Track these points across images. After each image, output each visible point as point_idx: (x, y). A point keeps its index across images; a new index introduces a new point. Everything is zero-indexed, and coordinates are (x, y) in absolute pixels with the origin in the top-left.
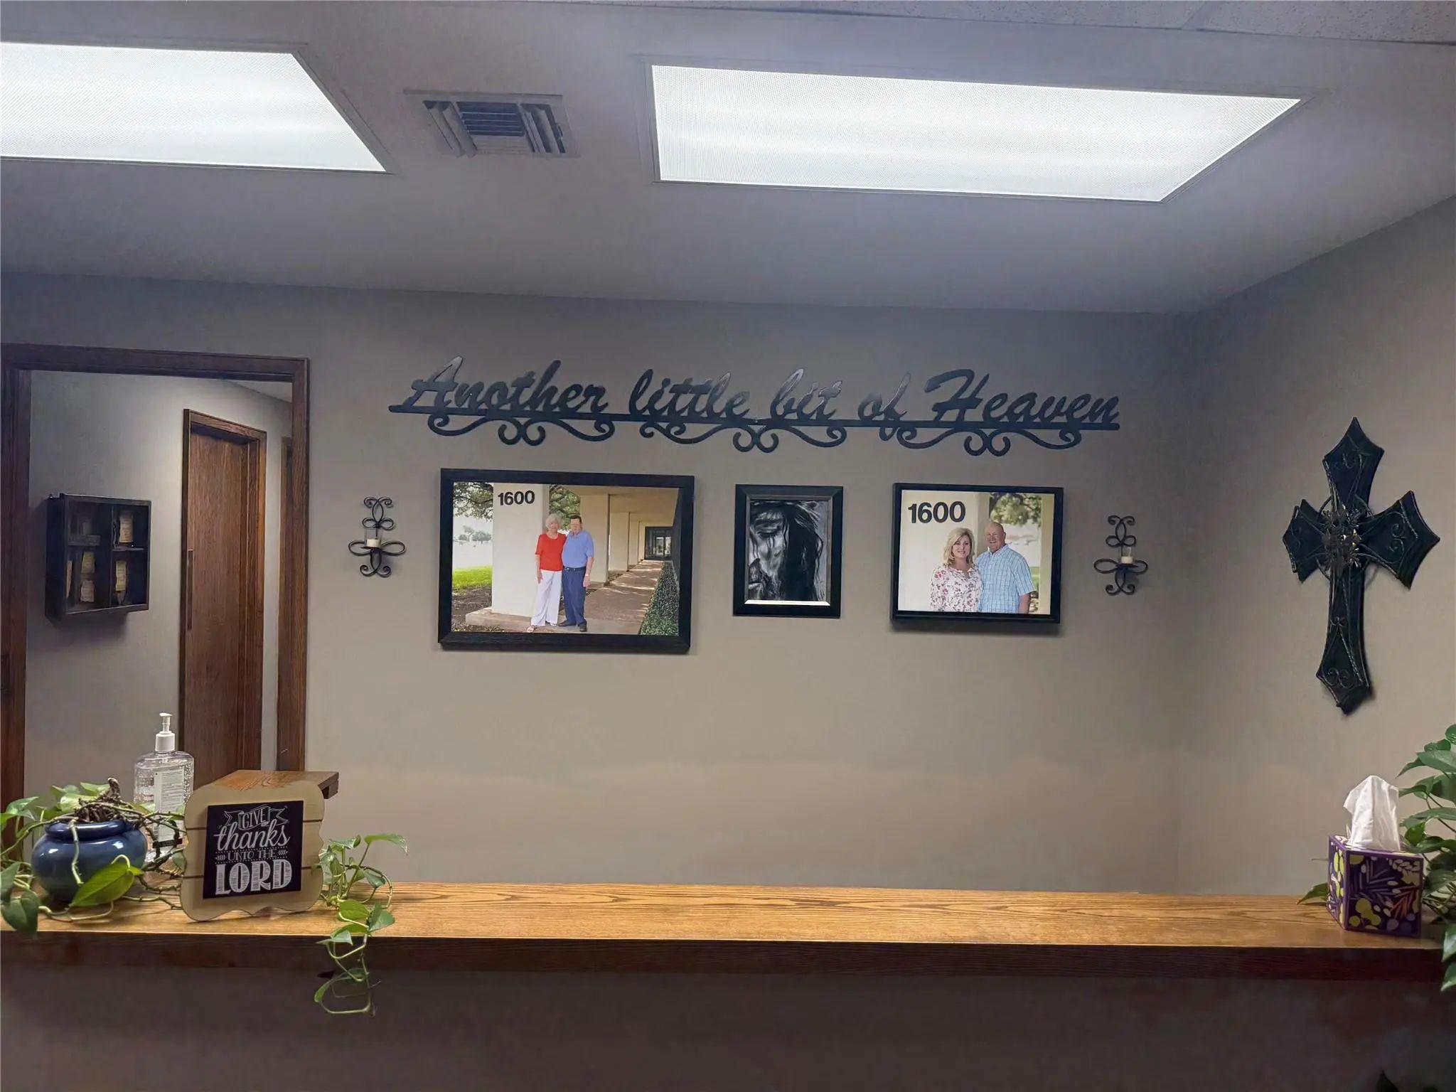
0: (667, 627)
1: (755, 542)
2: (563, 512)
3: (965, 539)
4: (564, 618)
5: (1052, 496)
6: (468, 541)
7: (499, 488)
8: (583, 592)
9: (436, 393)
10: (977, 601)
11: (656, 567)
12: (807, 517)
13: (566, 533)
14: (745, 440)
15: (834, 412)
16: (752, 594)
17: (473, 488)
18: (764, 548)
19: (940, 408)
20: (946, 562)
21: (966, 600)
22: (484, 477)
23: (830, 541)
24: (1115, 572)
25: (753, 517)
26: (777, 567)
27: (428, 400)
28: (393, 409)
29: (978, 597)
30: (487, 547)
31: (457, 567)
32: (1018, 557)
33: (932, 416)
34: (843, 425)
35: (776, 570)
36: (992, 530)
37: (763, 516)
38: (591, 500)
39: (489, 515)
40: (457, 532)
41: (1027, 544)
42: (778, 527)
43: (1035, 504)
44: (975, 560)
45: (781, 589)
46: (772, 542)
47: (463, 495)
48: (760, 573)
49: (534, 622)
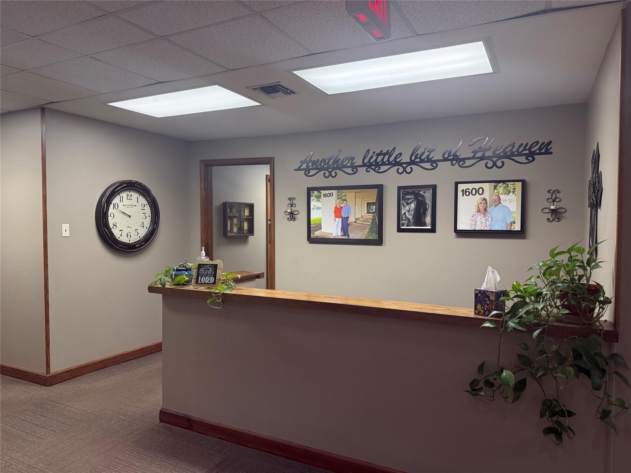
0: (374, 236)
1: (404, 206)
2: (341, 199)
3: (484, 201)
4: (342, 234)
5: (521, 183)
6: (315, 209)
7: (323, 192)
8: (348, 225)
9: (306, 164)
10: (489, 225)
11: (371, 216)
12: (423, 196)
13: (342, 206)
14: (401, 170)
15: (433, 157)
16: (403, 225)
17: (316, 193)
18: (407, 208)
19: (475, 152)
20: (476, 211)
21: (485, 225)
22: (319, 189)
23: (431, 204)
24: (551, 213)
25: (403, 197)
26: (412, 214)
27: (304, 166)
28: (295, 170)
29: (490, 224)
30: (320, 211)
31: (312, 218)
32: (506, 208)
33: (471, 155)
34: (436, 162)
35: (412, 216)
36: (495, 198)
37: (407, 197)
38: (350, 195)
39: (320, 201)
40: (312, 207)
41: (510, 203)
42: (412, 201)
43: (513, 187)
44: (488, 209)
45: (414, 223)
46: (410, 206)
47: (313, 195)
48: (406, 217)
49: (334, 235)
